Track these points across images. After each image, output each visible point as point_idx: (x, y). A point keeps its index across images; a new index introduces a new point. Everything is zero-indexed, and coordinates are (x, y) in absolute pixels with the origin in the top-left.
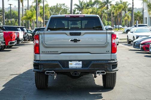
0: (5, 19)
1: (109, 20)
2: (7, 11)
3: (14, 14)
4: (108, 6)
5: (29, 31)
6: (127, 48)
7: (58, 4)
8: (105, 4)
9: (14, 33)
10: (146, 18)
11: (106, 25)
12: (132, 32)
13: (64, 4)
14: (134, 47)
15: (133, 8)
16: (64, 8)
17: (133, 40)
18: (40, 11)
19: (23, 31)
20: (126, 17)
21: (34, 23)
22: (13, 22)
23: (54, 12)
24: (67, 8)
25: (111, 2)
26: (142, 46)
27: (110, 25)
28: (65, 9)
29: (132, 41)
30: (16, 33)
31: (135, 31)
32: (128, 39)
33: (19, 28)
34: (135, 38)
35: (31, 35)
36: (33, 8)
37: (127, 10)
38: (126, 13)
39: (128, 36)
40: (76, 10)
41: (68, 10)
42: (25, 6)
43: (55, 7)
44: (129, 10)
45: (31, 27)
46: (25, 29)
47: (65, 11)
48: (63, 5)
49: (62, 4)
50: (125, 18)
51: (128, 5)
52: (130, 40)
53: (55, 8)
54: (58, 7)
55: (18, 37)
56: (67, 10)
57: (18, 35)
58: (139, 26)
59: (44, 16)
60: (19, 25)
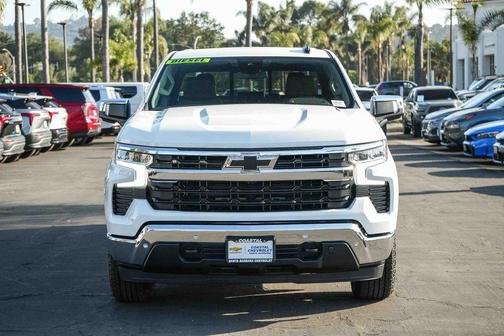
7: (187, 15)
8: (337, 13)
10: (463, 61)
13: (204, 16)
16: (206, 26)
24: (215, 26)
25: (356, 7)
28: (207, 30)
41: (217, 35)
43: (176, 23)
49: (199, 13)
54: (187, 22)
56: (214, 33)
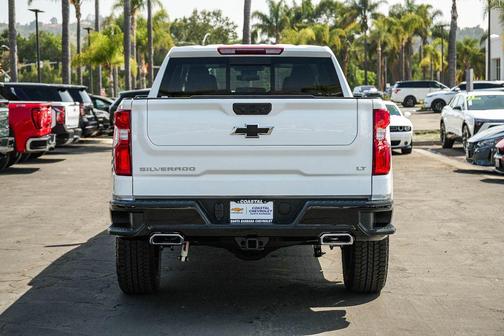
0: (21, 61)
1: (368, 66)
2: (25, 35)
3: (49, 43)
4: (365, 18)
5: (99, 103)
6: (443, 164)
7: (199, 14)
8: (355, 11)
9: (48, 107)
10: (498, 61)
11: (360, 82)
12: (458, 108)
13: (217, 14)
14: (469, 161)
15: (454, 25)
16: (219, 25)
17: (460, 134)
18: (136, 33)
19: (78, 103)
20: (425, 56)
21: (117, 76)
22: (46, 73)
23: (184, 37)
24: (227, 24)
25: (376, 5)
26: (501, 157)
27: (371, 84)
28: (220, 29)
29: (459, 140)
30: (53, 107)
31: (470, 103)
32: (442, 132)
33: (66, 92)
34: (471, 127)
35: (106, 115)
36: (113, 25)
37: (430, 33)
38: (425, 42)
39: (442, 122)
40: (259, 31)
41: (231, 34)
42: (87, 20)
43: (189, 21)
44: (436, 35)
45: (106, 87)
46: (85, 95)
47: (221, 36)
48: (214, 14)
49: (212, 11)
50: (422, 62)
51: (435, 15)
52: (449, 136)
53: (186, 27)
54: (199, 21)
55: (61, 123)
56: (227, 31)
57: (61, 114)
58: (477, 87)
59: (150, 53)
60: (65, 81)
